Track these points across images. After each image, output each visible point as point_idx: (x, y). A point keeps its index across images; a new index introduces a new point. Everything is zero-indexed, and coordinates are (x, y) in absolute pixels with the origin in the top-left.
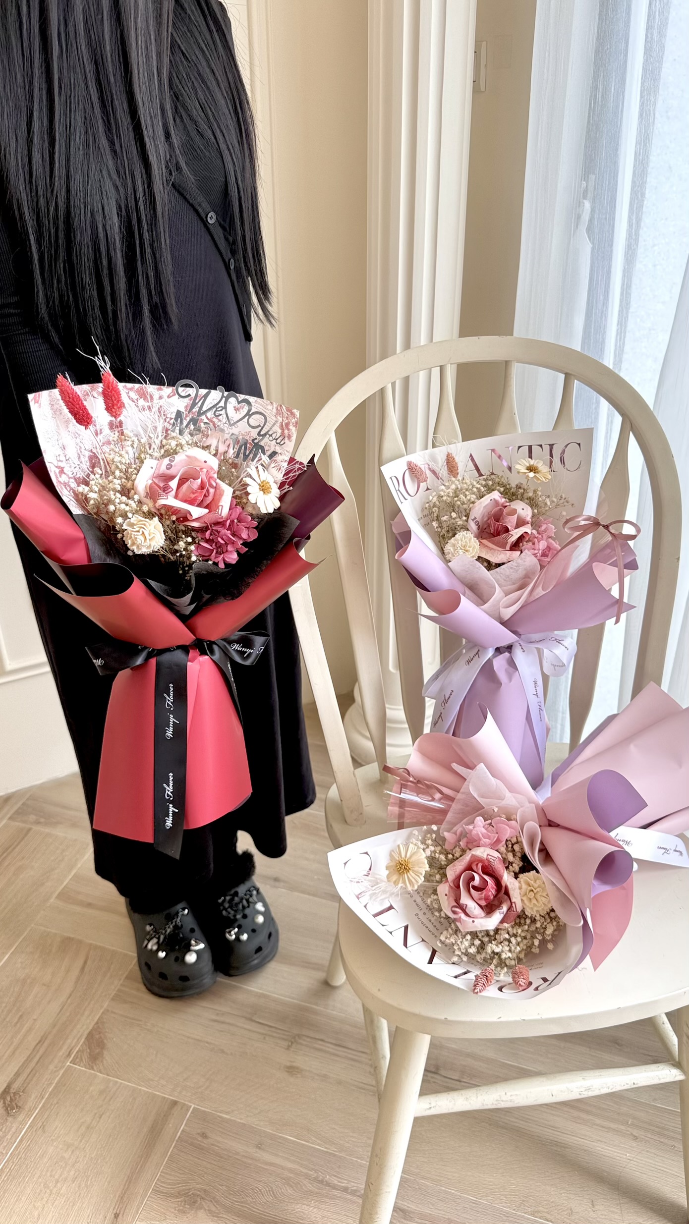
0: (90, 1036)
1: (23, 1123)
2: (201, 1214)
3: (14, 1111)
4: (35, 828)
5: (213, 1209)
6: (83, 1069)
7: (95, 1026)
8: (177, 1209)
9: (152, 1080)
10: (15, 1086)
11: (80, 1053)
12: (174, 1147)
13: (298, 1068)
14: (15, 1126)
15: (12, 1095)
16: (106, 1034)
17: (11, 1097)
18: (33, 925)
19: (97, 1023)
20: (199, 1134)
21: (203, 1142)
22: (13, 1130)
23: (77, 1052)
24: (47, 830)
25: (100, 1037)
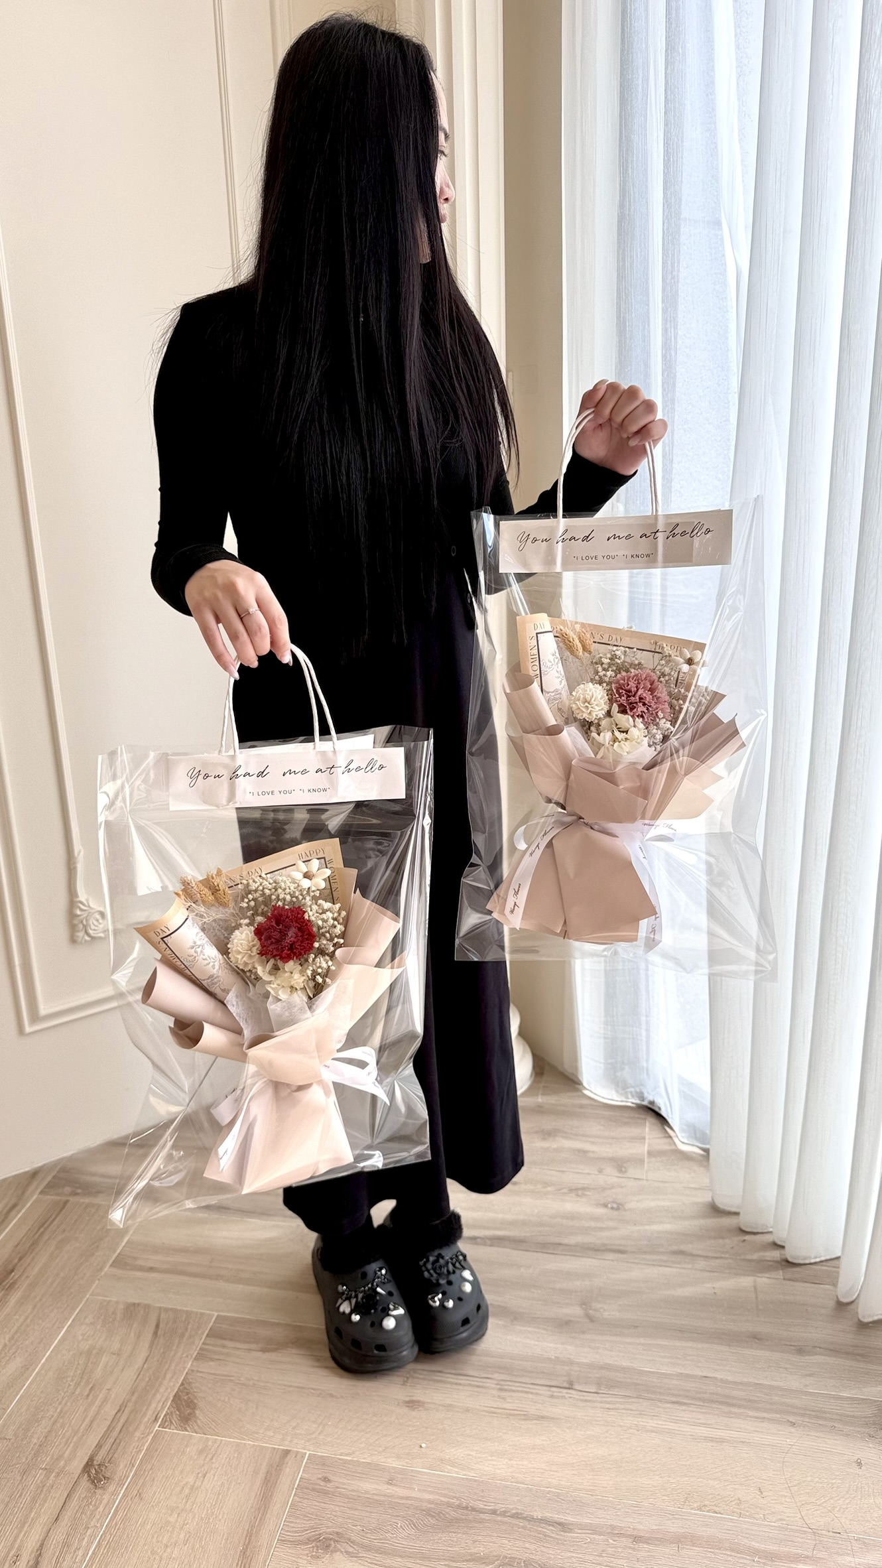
0: (177, 1397)
1: (113, 1493)
2: (337, 1556)
3: (102, 1483)
4: (71, 1199)
5: (351, 1550)
6: (175, 1431)
7: (181, 1388)
8: (309, 1555)
9: (257, 1433)
10: (98, 1459)
11: (168, 1417)
12: (294, 1496)
13: (418, 1402)
14: (106, 1497)
15: (97, 1467)
16: (195, 1394)
17: (95, 1469)
18: (88, 1296)
19: (182, 1384)
20: (320, 1479)
21: (326, 1486)
22: (105, 1502)
23: (165, 1416)
24: (87, 1200)
25: (189, 1398)
